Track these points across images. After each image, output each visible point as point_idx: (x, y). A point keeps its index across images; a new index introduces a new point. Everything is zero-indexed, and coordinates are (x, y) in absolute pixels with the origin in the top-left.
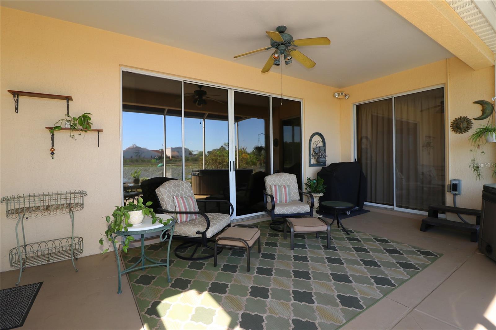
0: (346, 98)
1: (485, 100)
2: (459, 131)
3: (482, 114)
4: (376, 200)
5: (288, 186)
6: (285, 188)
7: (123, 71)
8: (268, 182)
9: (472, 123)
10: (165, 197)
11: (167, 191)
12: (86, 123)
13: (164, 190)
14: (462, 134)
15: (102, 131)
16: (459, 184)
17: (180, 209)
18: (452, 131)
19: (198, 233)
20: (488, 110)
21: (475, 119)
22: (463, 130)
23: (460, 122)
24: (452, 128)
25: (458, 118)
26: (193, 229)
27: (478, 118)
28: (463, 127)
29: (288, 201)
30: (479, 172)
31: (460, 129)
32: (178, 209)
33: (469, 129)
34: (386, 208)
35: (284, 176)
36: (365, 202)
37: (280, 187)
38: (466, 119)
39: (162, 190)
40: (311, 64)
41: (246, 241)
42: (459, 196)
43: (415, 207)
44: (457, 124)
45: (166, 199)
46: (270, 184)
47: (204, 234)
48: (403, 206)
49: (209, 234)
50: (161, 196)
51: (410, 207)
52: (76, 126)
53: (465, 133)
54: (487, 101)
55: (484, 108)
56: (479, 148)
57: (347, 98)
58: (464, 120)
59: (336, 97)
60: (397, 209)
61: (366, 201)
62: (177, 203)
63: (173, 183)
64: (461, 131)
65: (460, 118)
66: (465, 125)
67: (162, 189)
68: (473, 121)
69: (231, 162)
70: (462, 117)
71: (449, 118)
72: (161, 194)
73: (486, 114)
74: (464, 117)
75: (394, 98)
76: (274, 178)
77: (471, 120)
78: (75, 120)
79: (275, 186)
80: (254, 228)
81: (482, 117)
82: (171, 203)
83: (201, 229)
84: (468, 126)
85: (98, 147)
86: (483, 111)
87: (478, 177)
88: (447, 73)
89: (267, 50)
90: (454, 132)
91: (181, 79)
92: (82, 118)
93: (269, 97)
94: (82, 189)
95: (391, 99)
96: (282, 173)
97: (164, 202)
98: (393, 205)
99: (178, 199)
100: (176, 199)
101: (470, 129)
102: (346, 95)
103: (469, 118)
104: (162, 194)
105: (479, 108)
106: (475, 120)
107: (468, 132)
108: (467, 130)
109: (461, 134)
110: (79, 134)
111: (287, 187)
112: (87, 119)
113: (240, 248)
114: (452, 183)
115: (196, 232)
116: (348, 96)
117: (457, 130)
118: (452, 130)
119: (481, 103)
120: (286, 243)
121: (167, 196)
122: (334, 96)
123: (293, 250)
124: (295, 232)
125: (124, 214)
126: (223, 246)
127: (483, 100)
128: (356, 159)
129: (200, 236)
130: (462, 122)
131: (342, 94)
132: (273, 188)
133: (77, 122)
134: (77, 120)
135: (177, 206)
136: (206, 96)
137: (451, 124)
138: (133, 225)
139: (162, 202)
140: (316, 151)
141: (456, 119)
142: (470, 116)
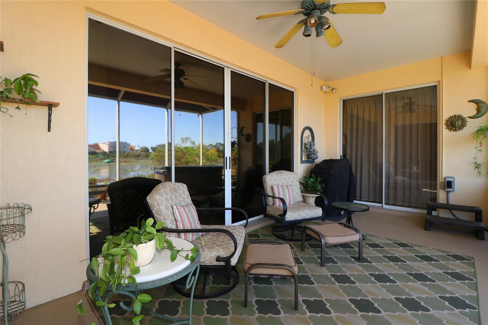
0: (333, 92)
1: (480, 99)
2: (454, 128)
3: (477, 112)
4: (361, 197)
5: (291, 185)
6: (288, 189)
7: (89, 18)
8: (268, 181)
9: (467, 122)
10: (163, 207)
11: (163, 199)
12: (28, 89)
13: (161, 197)
14: (457, 132)
15: (56, 105)
16: (454, 181)
17: (183, 225)
18: (447, 129)
19: (218, 259)
20: (483, 109)
21: (469, 117)
22: (458, 128)
23: (455, 120)
24: (446, 125)
25: (453, 116)
26: (210, 253)
27: (473, 117)
28: (458, 125)
29: (292, 204)
30: (480, 169)
31: (455, 127)
32: (181, 224)
33: (463, 127)
34: (374, 206)
35: (285, 174)
36: (354, 201)
37: (282, 186)
38: (461, 117)
39: (157, 199)
40: (337, 42)
41: (292, 267)
42: (453, 192)
43: (402, 204)
44: (452, 121)
45: (165, 210)
46: (271, 183)
47: (227, 260)
48: (390, 203)
49: (235, 260)
50: (157, 207)
51: (398, 204)
52: (10, 93)
53: (459, 130)
54: (483, 100)
55: (480, 107)
56: (481, 145)
57: (335, 92)
58: (459, 118)
59: (324, 90)
60: (385, 206)
61: (356, 200)
62: (179, 216)
63: (168, 187)
64: (456, 129)
65: (454, 116)
66: (460, 123)
67: (158, 196)
68: (468, 119)
69: (226, 157)
70: (457, 115)
71: (444, 116)
72: (156, 204)
73: (481, 113)
74: (458, 115)
75: (385, 93)
76: (275, 177)
77: (465, 118)
78: (9, 83)
79: (277, 186)
80: (283, 244)
81: (477, 115)
82: (171, 216)
83: (223, 253)
84: (463, 125)
85: (49, 130)
86: (478, 110)
87: (478, 174)
88: (442, 71)
89: (295, 15)
90: (449, 130)
91: (171, 44)
92: (22, 82)
93: (265, 83)
94: (21, 201)
95: (382, 95)
96: (282, 171)
97: (160, 215)
98: (382, 203)
99: (180, 209)
100: (176, 210)
101: (465, 127)
102: (333, 89)
103: (463, 117)
104: (158, 203)
105: (474, 106)
106: (469, 119)
107: (462, 129)
108: (461, 128)
109: (455, 132)
110: (16, 108)
111: (289, 187)
112: (31, 83)
113: (282, 277)
114: (446, 181)
115: (216, 258)
116: (336, 90)
117: (452, 128)
118: (446, 127)
119: (476, 102)
120: (308, 257)
121: (165, 206)
122: (321, 88)
123: (324, 266)
124: (326, 245)
125: (127, 252)
126: (256, 276)
127: (478, 99)
128: (341, 156)
129: (223, 263)
130: (457, 120)
131: (329, 87)
132: (275, 188)
133: (13, 86)
134: (11, 84)
135: (180, 220)
136: (184, 77)
137: (446, 122)
138: (141, 269)
139: (158, 216)
140: (307, 147)
141: (450, 116)
142: (465, 115)
